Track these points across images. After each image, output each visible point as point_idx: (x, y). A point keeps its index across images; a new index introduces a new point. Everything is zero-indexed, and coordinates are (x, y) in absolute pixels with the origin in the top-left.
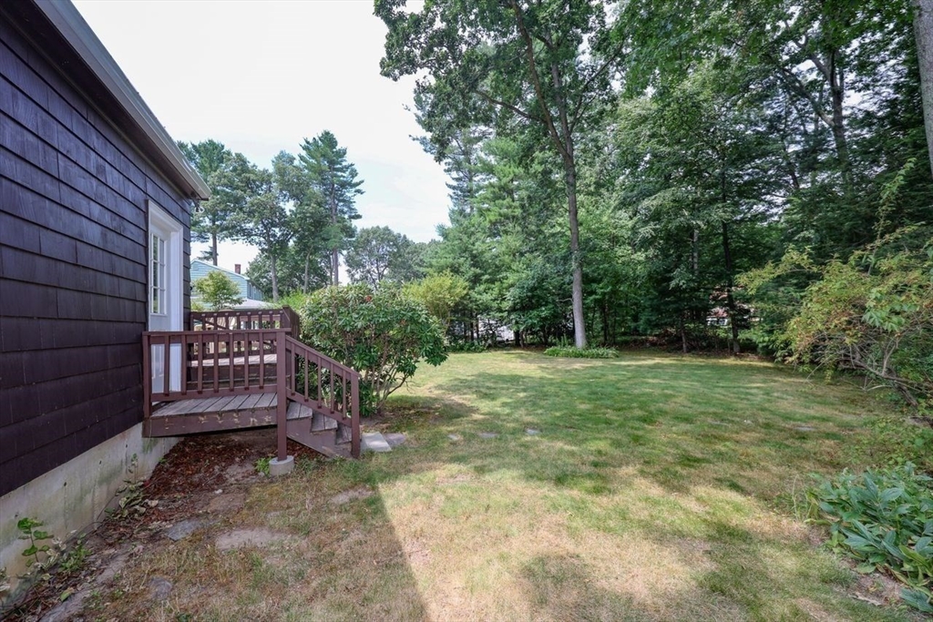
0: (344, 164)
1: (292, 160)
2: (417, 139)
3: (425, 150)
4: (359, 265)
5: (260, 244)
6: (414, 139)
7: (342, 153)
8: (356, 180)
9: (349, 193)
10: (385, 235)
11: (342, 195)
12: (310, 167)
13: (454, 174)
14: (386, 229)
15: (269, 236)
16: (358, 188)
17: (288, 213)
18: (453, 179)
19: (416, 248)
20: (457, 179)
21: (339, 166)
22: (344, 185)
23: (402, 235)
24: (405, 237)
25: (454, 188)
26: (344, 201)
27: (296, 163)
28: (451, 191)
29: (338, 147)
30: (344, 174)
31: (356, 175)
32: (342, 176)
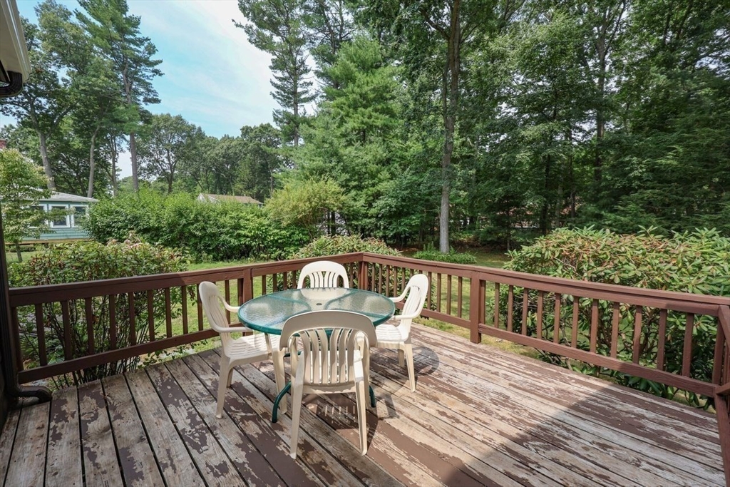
0: (138, 36)
1: (66, 14)
2: (241, 26)
3: (250, 41)
4: (146, 153)
5: (19, 115)
6: (237, 26)
7: (135, 22)
8: (153, 58)
9: (146, 72)
10: (178, 125)
11: (136, 73)
12: (93, 30)
13: (279, 74)
14: (179, 118)
15: (33, 106)
16: (156, 67)
17: (61, 83)
18: (277, 78)
19: (208, 141)
20: (280, 79)
21: (131, 37)
22: (138, 61)
23: (197, 127)
24: (200, 129)
25: (278, 87)
26: (138, 80)
27: (73, 19)
28: (274, 90)
29: (129, 14)
30: (139, 49)
31: (154, 52)
32: (135, 50)
